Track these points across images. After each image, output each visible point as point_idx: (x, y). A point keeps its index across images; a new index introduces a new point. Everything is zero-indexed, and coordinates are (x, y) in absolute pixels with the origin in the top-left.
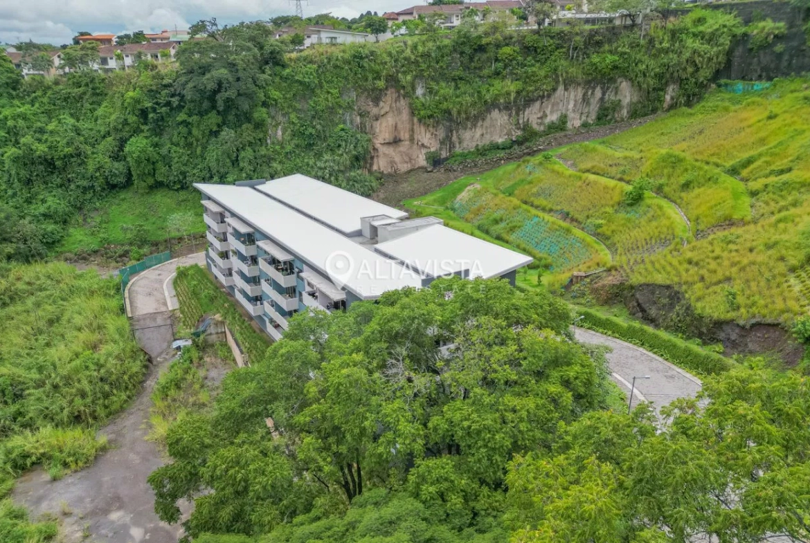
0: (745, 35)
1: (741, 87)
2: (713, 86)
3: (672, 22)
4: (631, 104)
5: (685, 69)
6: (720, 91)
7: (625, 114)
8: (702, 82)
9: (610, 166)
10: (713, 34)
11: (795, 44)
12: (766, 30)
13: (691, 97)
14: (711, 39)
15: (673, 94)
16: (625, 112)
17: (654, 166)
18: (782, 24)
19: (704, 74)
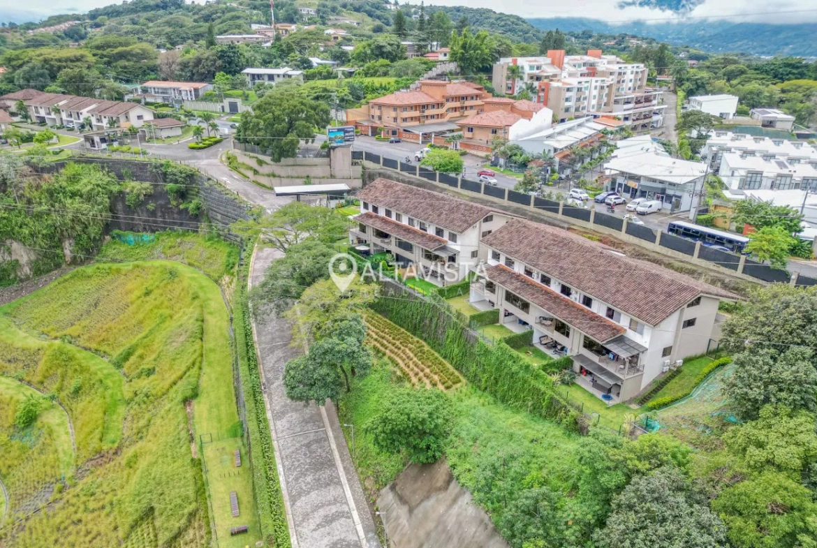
0: (121, 192)
1: (132, 239)
2: (108, 238)
3: (48, 180)
4: (30, 262)
5: (73, 228)
6: (115, 243)
7: (28, 272)
8: (94, 237)
9: (10, 361)
10: (89, 192)
11: (161, 202)
12: (135, 191)
13: (90, 251)
14: (89, 198)
15: (71, 248)
16: (27, 270)
17: (49, 364)
18: (147, 184)
19: (94, 231)
